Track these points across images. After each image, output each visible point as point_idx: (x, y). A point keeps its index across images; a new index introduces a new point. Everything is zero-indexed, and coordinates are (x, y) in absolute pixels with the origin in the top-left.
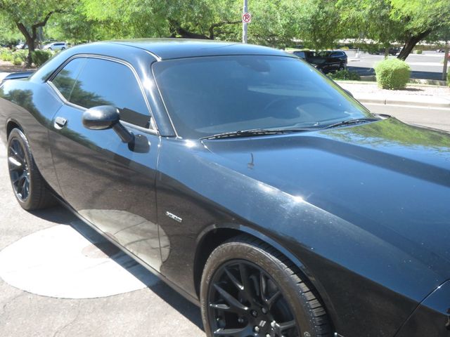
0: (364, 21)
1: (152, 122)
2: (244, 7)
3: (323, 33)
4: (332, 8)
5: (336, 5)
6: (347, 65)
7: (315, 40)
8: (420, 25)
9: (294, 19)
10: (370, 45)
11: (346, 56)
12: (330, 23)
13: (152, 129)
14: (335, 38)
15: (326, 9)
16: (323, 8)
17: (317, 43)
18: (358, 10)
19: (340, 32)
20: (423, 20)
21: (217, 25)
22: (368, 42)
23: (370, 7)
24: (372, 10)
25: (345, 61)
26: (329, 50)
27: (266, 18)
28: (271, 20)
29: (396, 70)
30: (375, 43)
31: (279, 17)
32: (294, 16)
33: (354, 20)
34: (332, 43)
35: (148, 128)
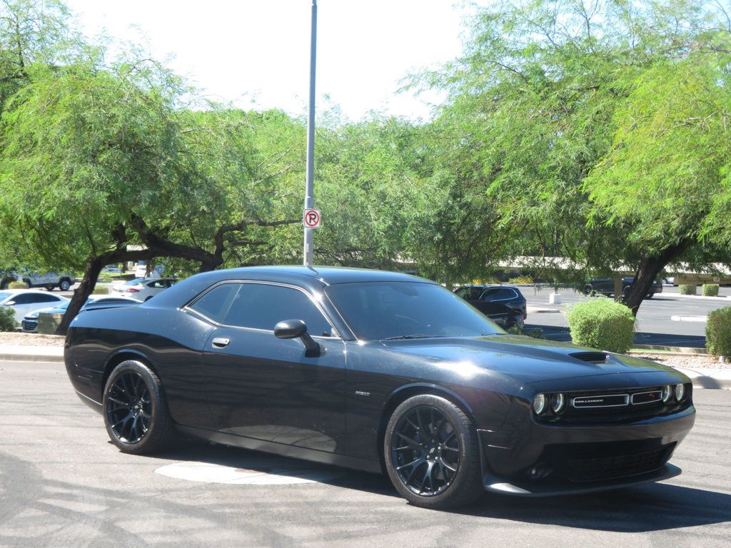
0: (545, 224)
1: (333, 331)
2: (307, 197)
3: (463, 246)
4: (480, 198)
5: (488, 192)
6: (526, 322)
7: (445, 259)
8: (656, 234)
9: (403, 220)
10: (567, 272)
11: (521, 300)
12: (477, 227)
13: (334, 336)
14: (489, 257)
15: (468, 198)
16: (461, 196)
17: (450, 268)
18: (534, 204)
19: (499, 244)
20: (660, 224)
21: (233, 228)
22: (564, 264)
23: (555, 198)
24: (559, 204)
25: (522, 313)
26: (477, 284)
27: (345, 217)
28: (355, 220)
29: (606, 321)
30: (578, 267)
31: (373, 215)
32: (401, 212)
33: (526, 221)
34: (484, 268)
35: (330, 336)
